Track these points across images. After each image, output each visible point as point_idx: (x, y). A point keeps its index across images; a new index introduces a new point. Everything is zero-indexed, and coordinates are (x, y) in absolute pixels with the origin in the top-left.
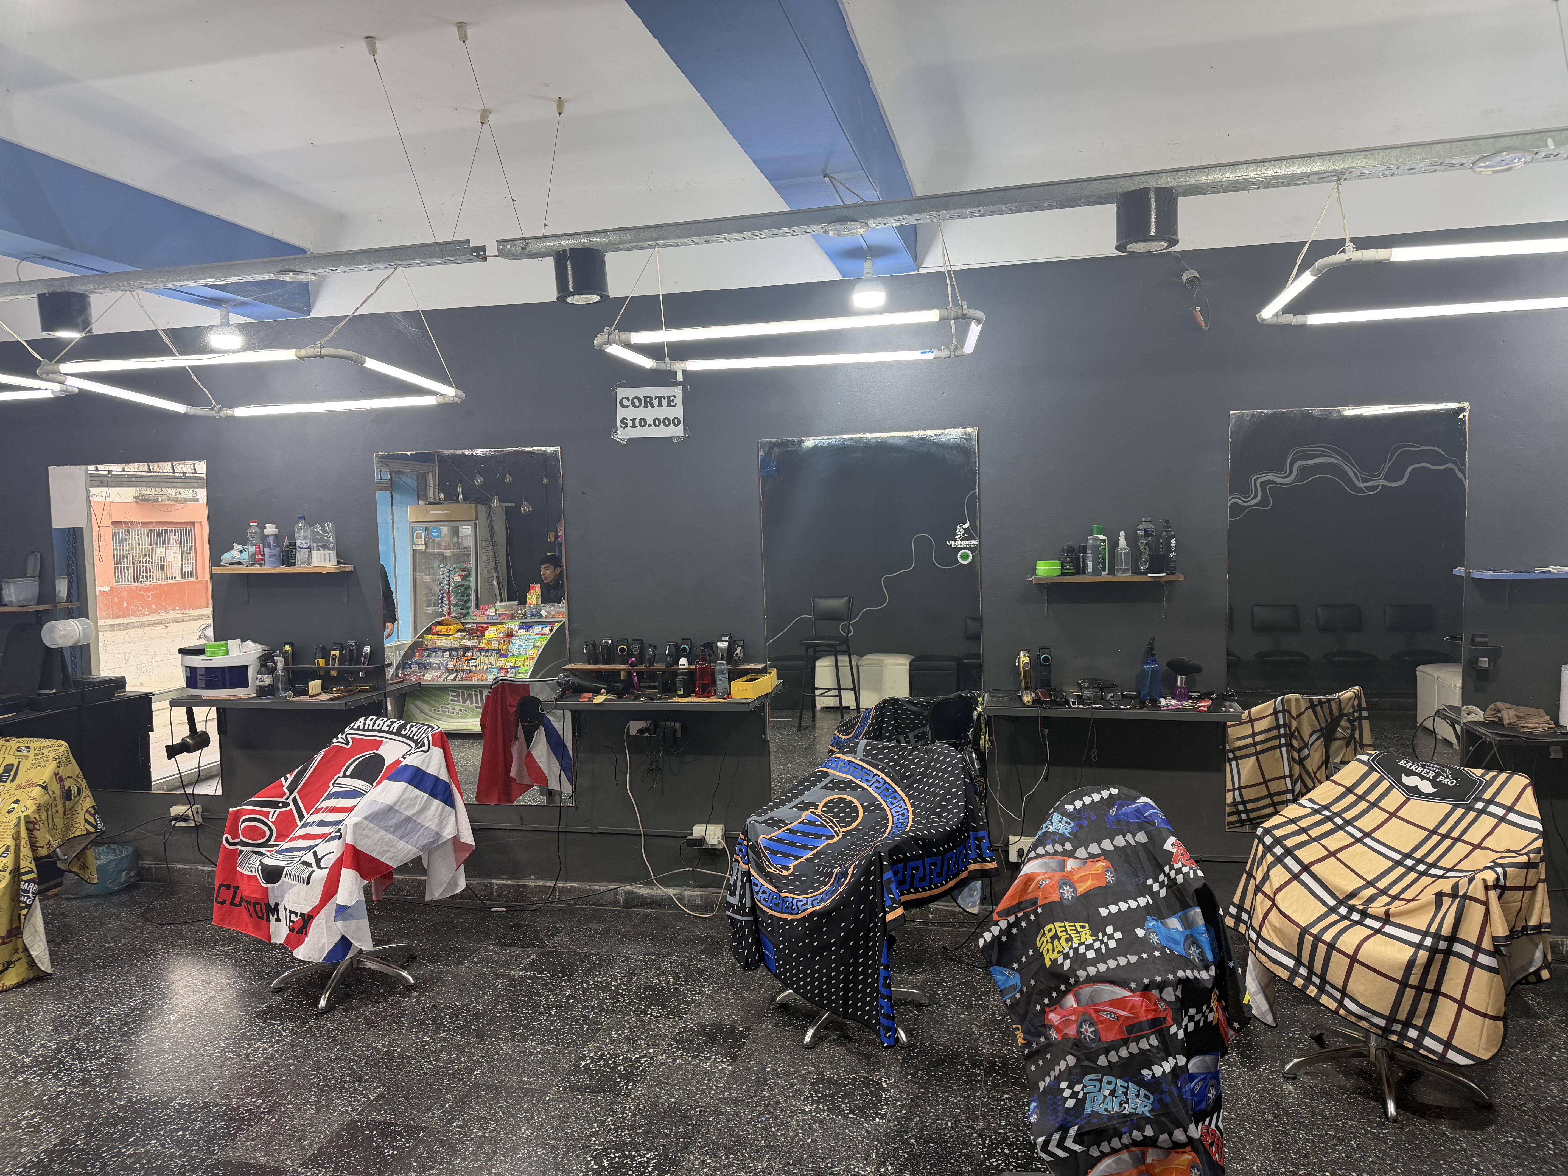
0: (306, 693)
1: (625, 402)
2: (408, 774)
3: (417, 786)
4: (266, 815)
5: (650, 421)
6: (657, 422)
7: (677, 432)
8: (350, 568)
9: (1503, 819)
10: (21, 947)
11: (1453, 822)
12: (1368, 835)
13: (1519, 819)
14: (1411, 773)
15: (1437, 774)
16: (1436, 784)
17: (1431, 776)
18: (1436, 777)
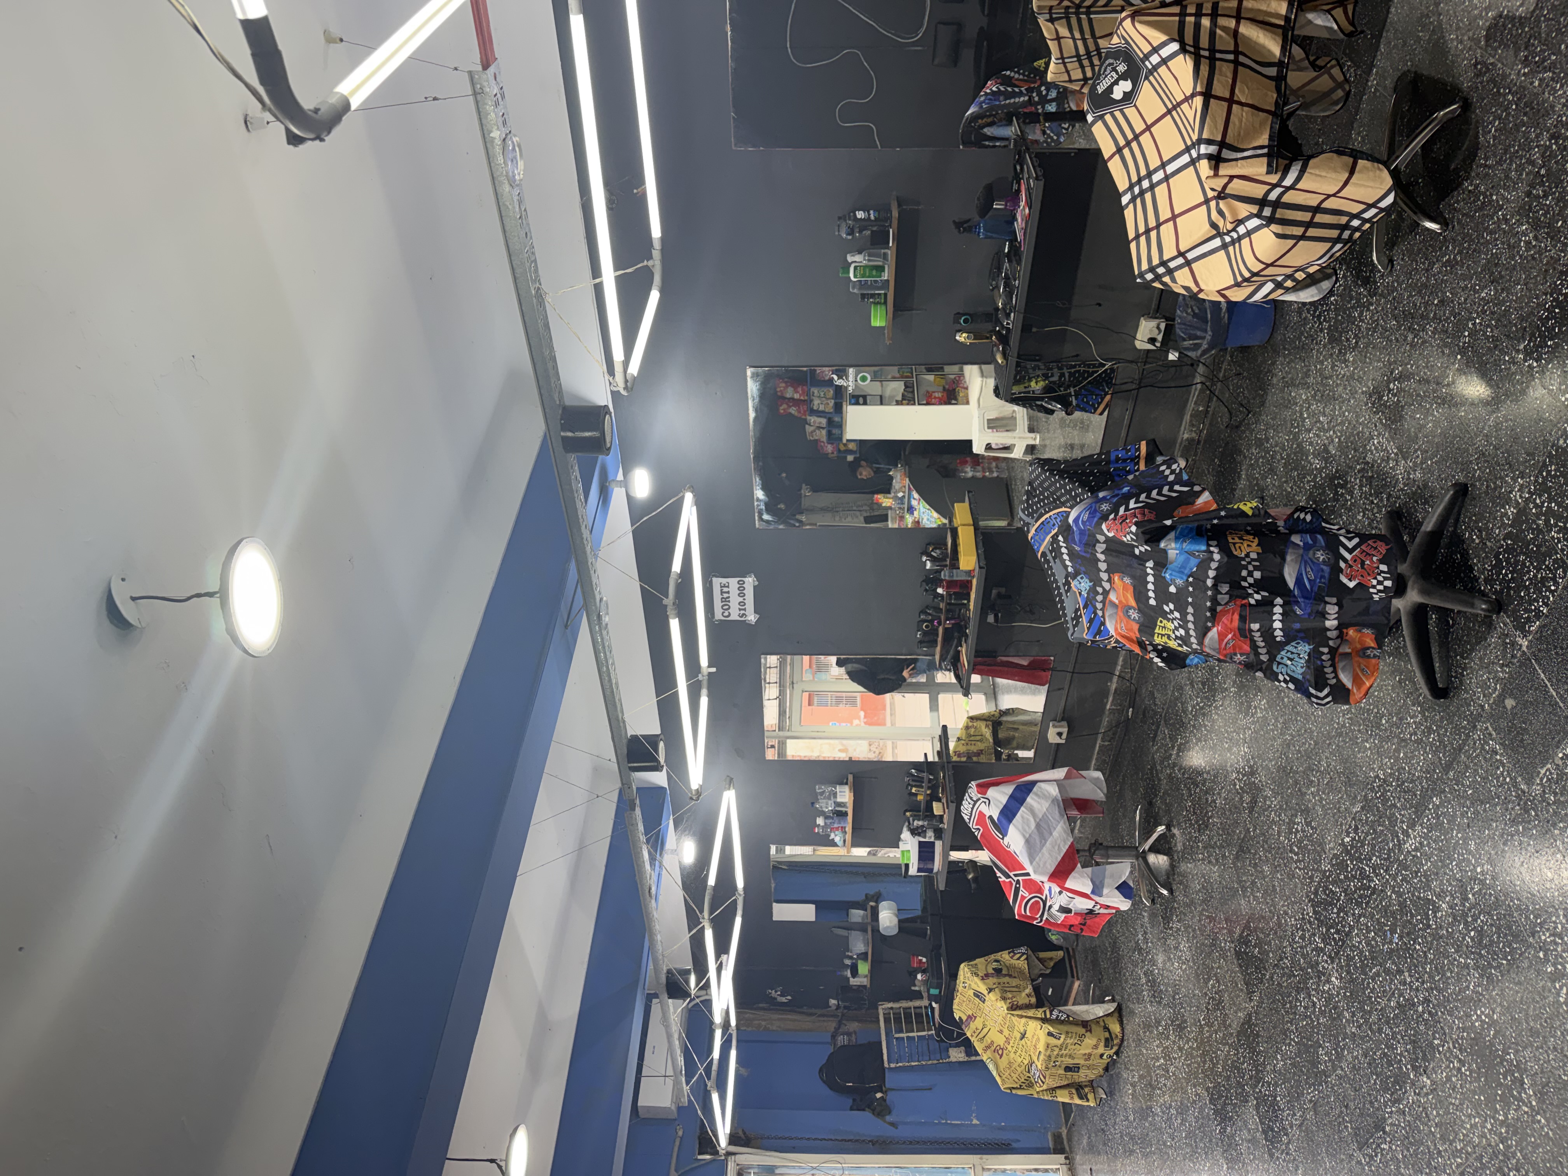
0: (941, 817)
1: (726, 613)
2: (1004, 821)
3: (1014, 815)
4: (1023, 897)
5: (741, 599)
6: (742, 594)
7: (750, 582)
8: (851, 777)
9: (1164, 61)
10: (1097, 1021)
11: (1162, 92)
12: (1163, 165)
13: (1165, 52)
14: (1110, 90)
15: (1114, 70)
16: (1123, 77)
17: (1115, 76)
18: (1117, 73)
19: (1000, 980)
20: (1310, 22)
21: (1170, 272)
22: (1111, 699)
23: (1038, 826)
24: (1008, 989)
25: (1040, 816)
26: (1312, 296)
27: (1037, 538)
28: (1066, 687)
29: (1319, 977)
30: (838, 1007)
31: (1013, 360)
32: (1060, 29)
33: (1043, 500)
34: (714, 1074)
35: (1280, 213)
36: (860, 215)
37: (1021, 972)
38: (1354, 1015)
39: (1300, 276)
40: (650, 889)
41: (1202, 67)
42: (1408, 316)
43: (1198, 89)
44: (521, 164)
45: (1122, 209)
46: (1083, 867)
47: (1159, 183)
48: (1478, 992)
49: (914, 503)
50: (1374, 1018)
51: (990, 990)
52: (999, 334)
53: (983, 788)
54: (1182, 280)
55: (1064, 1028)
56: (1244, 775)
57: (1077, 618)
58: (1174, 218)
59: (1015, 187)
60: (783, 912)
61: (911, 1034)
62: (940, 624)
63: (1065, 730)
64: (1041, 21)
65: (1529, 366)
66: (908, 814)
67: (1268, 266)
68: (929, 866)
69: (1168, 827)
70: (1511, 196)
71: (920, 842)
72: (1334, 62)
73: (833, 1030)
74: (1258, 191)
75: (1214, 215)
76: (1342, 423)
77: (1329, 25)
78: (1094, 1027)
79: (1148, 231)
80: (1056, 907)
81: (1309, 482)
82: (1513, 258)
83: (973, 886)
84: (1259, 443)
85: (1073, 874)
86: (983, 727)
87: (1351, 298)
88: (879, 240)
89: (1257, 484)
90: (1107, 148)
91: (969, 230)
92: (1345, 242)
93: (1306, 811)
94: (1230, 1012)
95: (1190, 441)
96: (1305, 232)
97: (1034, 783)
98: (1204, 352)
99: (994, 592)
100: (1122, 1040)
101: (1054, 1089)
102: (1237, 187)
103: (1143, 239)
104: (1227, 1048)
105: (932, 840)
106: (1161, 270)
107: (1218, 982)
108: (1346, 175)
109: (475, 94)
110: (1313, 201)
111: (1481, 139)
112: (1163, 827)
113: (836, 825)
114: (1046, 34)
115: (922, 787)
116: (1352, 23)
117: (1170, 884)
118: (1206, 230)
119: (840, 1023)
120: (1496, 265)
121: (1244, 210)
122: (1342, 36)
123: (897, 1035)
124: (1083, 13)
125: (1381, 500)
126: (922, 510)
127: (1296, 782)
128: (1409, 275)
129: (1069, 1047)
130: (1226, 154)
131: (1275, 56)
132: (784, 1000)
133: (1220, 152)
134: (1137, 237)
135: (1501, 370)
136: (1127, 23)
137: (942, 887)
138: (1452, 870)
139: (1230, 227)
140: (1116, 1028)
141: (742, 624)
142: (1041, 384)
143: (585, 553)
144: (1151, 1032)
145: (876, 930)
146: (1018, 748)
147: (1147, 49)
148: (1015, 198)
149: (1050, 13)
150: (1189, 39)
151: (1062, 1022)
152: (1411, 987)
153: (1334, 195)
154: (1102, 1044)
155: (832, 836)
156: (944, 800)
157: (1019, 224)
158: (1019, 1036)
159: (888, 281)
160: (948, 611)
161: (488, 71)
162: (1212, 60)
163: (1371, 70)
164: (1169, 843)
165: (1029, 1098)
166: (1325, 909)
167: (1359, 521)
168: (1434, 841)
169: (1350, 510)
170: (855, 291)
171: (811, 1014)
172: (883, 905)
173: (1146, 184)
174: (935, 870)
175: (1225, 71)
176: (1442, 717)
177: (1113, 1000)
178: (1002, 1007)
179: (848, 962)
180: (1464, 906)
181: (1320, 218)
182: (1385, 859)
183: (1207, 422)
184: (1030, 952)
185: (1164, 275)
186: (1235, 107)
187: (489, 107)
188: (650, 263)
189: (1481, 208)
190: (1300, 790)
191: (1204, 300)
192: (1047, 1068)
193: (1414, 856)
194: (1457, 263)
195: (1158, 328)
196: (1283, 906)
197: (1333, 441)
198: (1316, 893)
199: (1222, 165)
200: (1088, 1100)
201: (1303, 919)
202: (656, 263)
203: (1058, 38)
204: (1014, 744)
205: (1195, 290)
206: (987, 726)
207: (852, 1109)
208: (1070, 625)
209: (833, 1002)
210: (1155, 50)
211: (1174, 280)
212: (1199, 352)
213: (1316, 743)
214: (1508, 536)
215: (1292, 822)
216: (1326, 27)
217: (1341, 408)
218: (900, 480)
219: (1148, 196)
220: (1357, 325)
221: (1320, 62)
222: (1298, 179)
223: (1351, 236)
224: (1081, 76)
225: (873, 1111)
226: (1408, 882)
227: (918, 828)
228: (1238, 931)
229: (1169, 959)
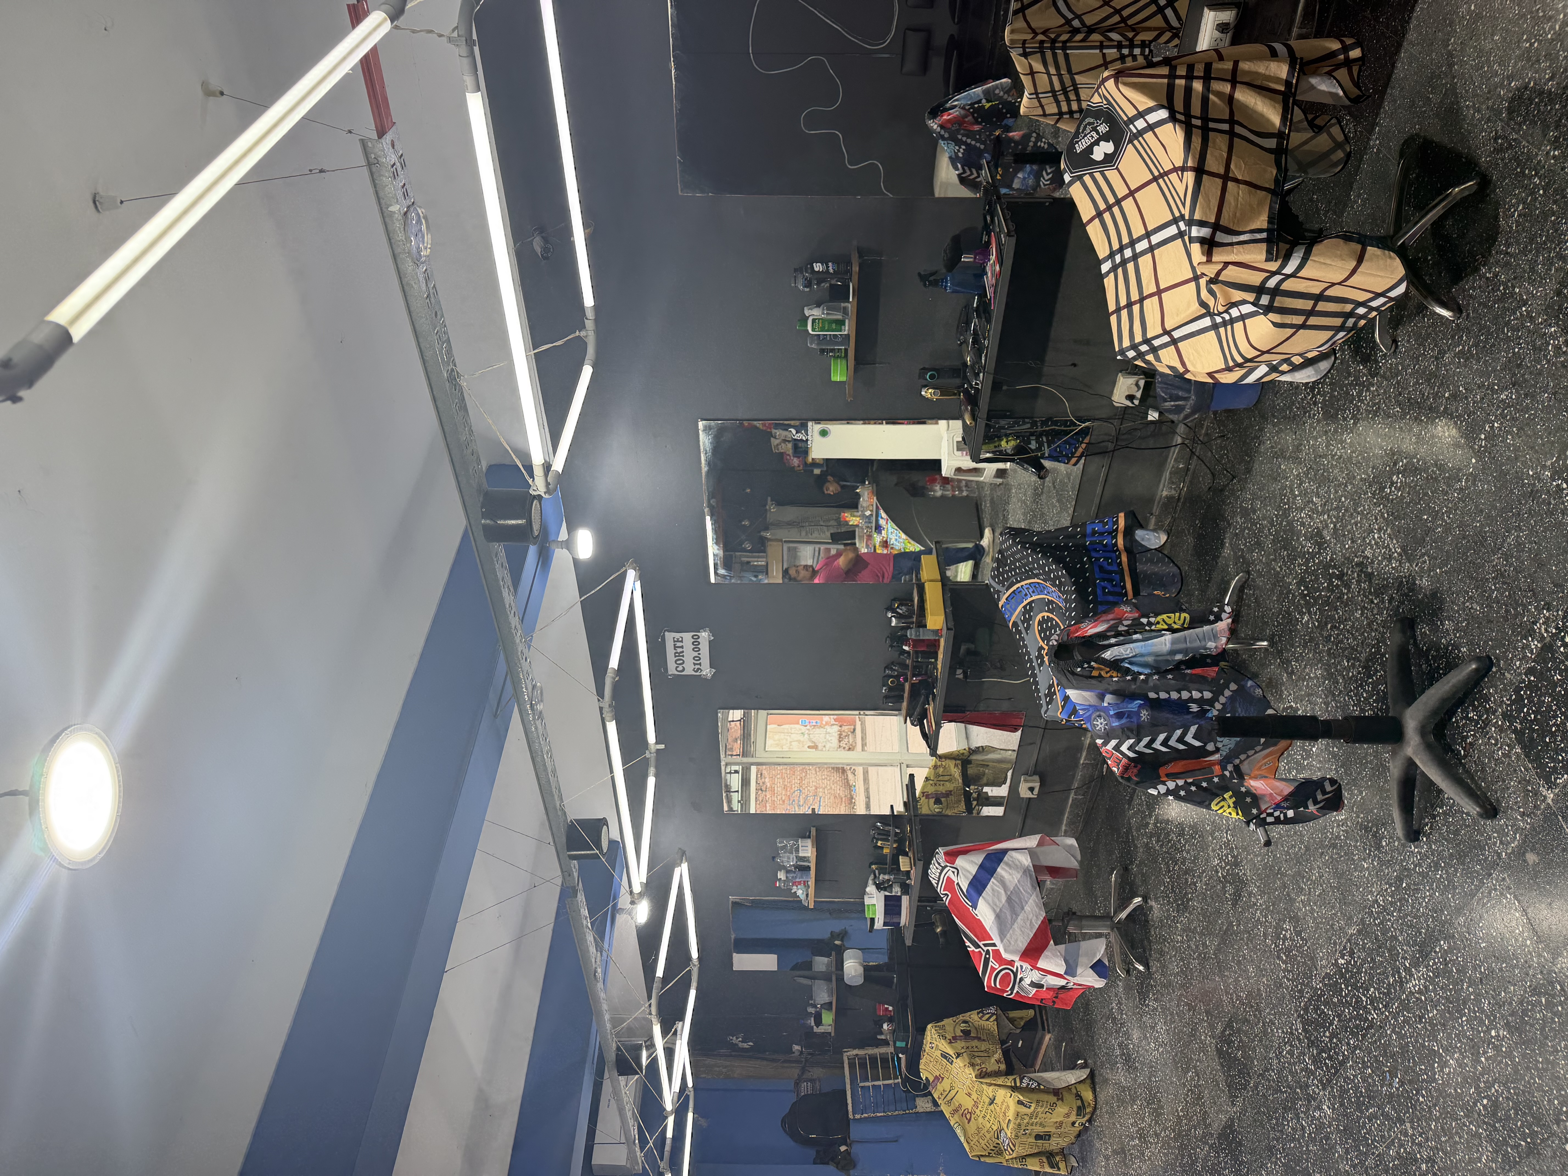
0: (908, 873)
1: (680, 668)
2: (974, 893)
3: (985, 887)
4: (993, 969)
5: (696, 654)
6: (696, 649)
7: (705, 637)
8: (813, 831)
9: (1151, 127)
10: (1068, 1088)
11: (1148, 158)
12: (1148, 235)
13: (1153, 118)
14: (1089, 150)
15: (1095, 129)
16: (1105, 138)
17: (1096, 136)
18: (1098, 133)
19: (968, 1044)
20: (1313, 87)
21: (1154, 350)
22: (1084, 754)
23: (1009, 899)
24: (976, 1054)
25: (1012, 889)
26: (1309, 376)
27: (1008, 606)
28: (1038, 743)
29: (1309, 1102)
30: (801, 1052)
31: (982, 423)
32: (1033, 63)
33: (1014, 570)
34: (667, 1154)
35: (1279, 301)
36: (818, 267)
37: (990, 1033)
38: (1347, 1152)
39: (1297, 360)
40: (595, 972)
41: (1194, 138)
42: (1412, 404)
43: (1190, 164)
44: (428, 238)
45: (1101, 277)
46: (1056, 944)
47: (1143, 253)
48: (1490, 1168)
49: (882, 522)
50: (1370, 1162)
51: (958, 1055)
52: (966, 392)
53: (952, 856)
54: (1167, 360)
55: (1035, 1096)
56: (1227, 864)
57: (1051, 695)
58: (1159, 292)
59: (985, 238)
60: (744, 962)
61: (876, 1083)
62: (906, 680)
63: (1037, 785)
64: (1014, 55)
65: (1558, 485)
66: (873, 867)
67: (1263, 353)
68: (895, 920)
69: (1145, 899)
70: (1539, 292)
71: (886, 896)
72: (1334, 121)
73: (796, 1076)
74: (1255, 279)
75: (1204, 293)
76: (1338, 509)
77: (1334, 90)
78: (1066, 1095)
79: (1129, 305)
80: (1027, 981)
81: (1299, 565)
82: (1539, 361)
83: (941, 940)
84: (1245, 513)
85: (1046, 953)
86: (952, 766)
87: (1349, 374)
88: (838, 294)
89: (1243, 557)
90: (1086, 210)
91: (935, 283)
92: (1350, 330)
93: (1295, 919)
94: (1212, 1112)
95: (1169, 498)
96: (1306, 320)
97: (1005, 852)
98: (1186, 417)
99: (963, 648)
100: (1095, 1109)
101: (1024, 1157)
102: (1232, 274)
103: (1124, 313)
104: (1207, 1148)
105: (899, 894)
106: (1144, 348)
107: (1198, 1075)
108: (1354, 263)
109: (369, 164)
110: (1316, 289)
111: (1502, 222)
112: (1140, 899)
113: (798, 880)
114: (1019, 69)
115: (888, 840)
116: (1357, 85)
117: (1147, 960)
118: (1195, 309)
119: (803, 1070)
120: (1519, 366)
121: (1238, 295)
122: (1347, 103)
123: (862, 1084)
124: (1059, 48)
125: (1383, 602)
126: (890, 530)
127: (1284, 886)
128: (1416, 359)
129: (1040, 1115)
130: (1220, 237)
131: (1273, 125)
132: (745, 1045)
133: (1213, 235)
134: (1118, 310)
135: (1523, 485)
136: (1110, 84)
137: (908, 942)
138: (1461, 1025)
139: (1221, 309)
140: (1088, 1095)
141: (696, 680)
142: (1012, 443)
143: (514, 643)
144: (1126, 1108)
145: (840, 978)
146: (987, 785)
147: (1132, 112)
148: (986, 253)
149: (1024, 48)
150: (1179, 105)
151: (1032, 1090)
152: (1413, 1142)
153: (1340, 284)
154: (1074, 1113)
155: (794, 889)
156: (910, 854)
157: (989, 280)
158: (987, 1101)
159: (848, 336)
160: (914, 667)
161: (383, 140)
162: (1205, 131)
163: (1373, 129)
164: (1146, 915)
165: (998, 1165)
166: (1315, 1029)
167: (1357, 619)
168: (1442, 989)
169: (1346, 605)
170: (813, 346)
171: (773, 1060)
172: (847, 954)
173: (1128, 253)
174: (902, 924)
175: (1219, 143)
176: (1451, 855)
177: (1085, 1066)
178: (970, 1074)
179: (811, 1010)
180: (1475, 1068)
181: (1322, 306)
182: (1384, 994)
183: (1188, 479)
184: (1000, 1012)
185: (1147, 352)
186: (1230, 184)
187: (385, 178)
188: (583, 334)
189: (1502, 299)
190: (1288, 895)
191: (1190, 380)
192: (1017, 1136)
193: (1417, 999)
194: (1472, 355)
195: (1137, 385)
196: (1269, 1014)
197: (1327, 526)
198: (1306, 1009)
199: (1215, 250)
200: (1059, 1169)
201: (1291, 1033)
202: (589, 333)
203: (1032, 73)
204: (985, 780)
205: (1181, 370)
206: (956, 765)
207: (815, 1163)
208: (1043, 702)
209: (796, 1048)
210: (1141, 115)
211: (1158, 359)
212: (1182, 416)
213: (1307, 848)
214: (1530, 671)
215: (1279, 928)
216: (1330, 93)
217: (1336, 492)
218: (867, 497)
219: (1130, 266)
220: (1356, 405)
221: (1319, 122)
222: (1300, 267)
223: (1355, 324)
224: (1056, 110)
225: (837, 1165)
226: (1410, 1026)
227: (884, 882)
228: (1220, 1027)
229: (1145, 1037)
